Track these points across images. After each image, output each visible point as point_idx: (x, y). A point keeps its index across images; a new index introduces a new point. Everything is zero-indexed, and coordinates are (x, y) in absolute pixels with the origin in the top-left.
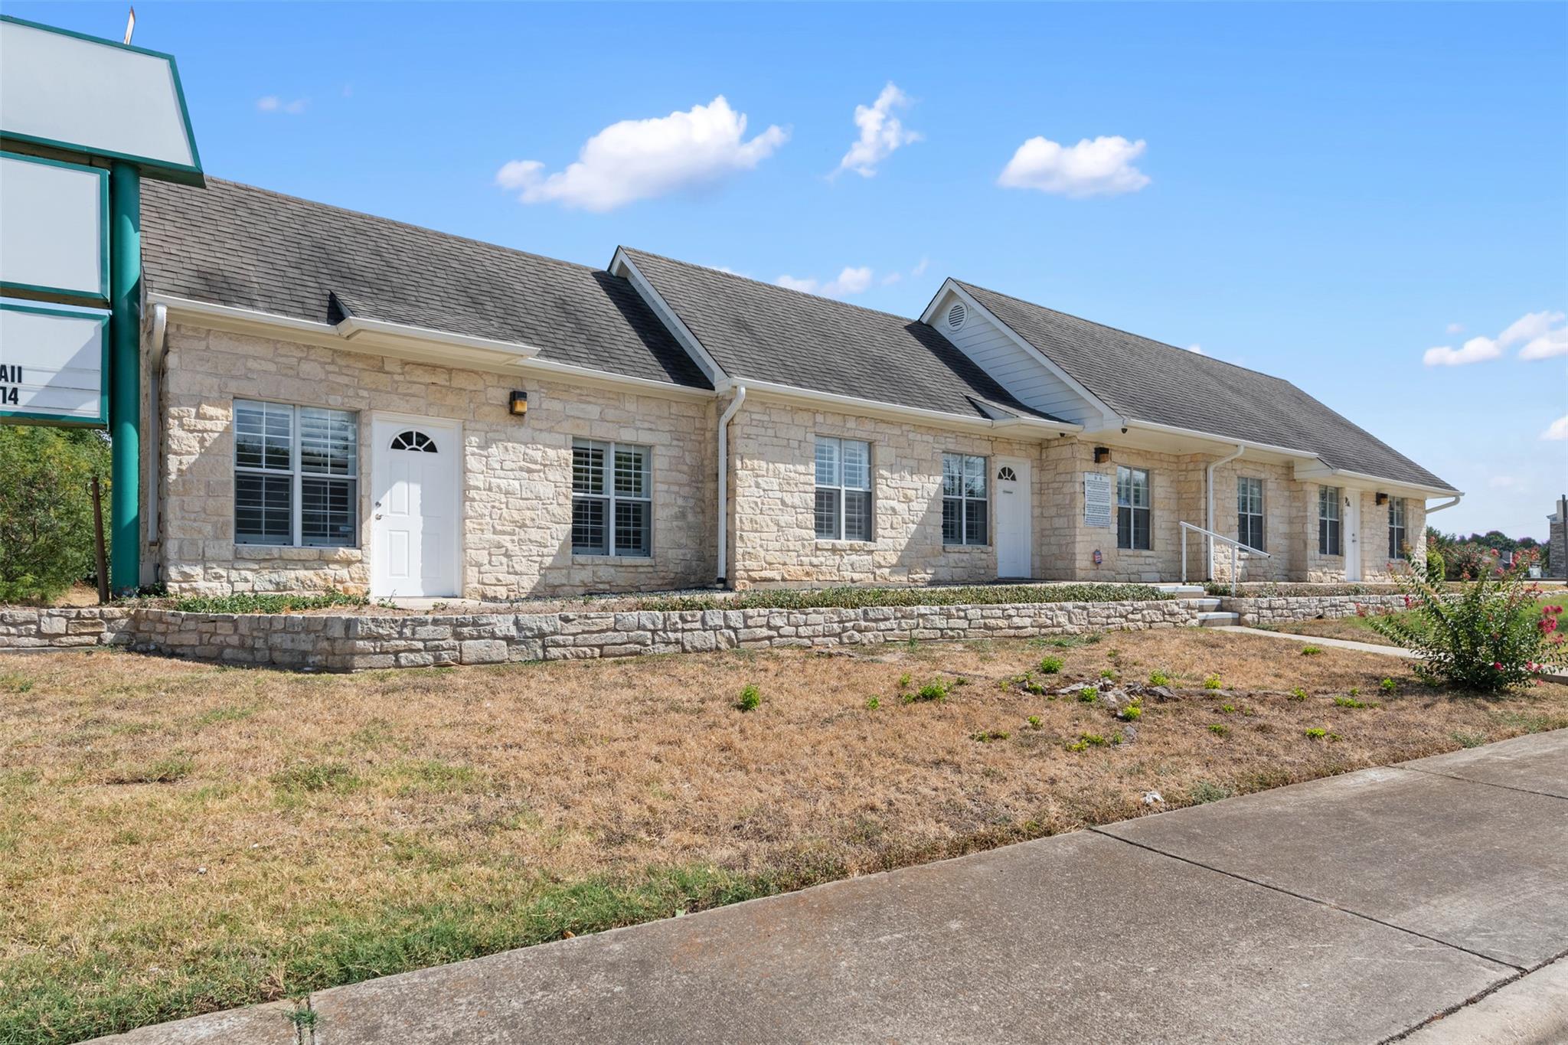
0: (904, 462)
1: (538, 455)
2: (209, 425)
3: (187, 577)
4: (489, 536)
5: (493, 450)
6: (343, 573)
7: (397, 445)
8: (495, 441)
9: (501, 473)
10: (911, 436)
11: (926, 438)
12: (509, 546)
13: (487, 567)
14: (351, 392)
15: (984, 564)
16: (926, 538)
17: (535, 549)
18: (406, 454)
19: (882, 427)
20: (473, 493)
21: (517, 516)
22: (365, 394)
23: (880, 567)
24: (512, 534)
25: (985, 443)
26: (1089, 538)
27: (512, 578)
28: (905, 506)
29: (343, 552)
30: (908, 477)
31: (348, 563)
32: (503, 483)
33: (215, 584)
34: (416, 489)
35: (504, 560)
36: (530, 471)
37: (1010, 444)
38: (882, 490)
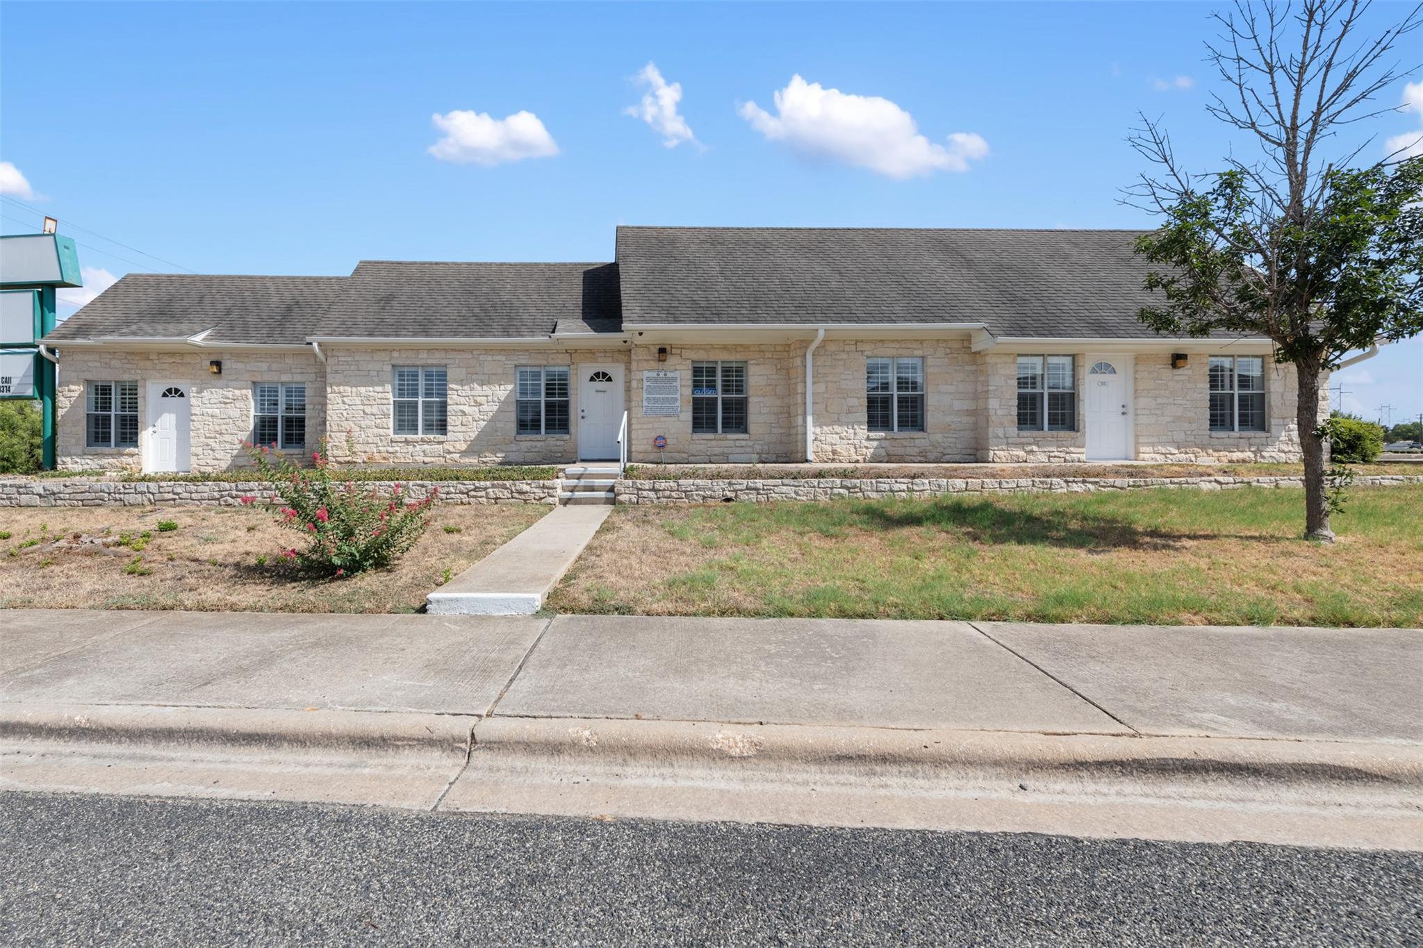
0: (474, 377)
1: (230, 395)
2: (72, 394)
3: (64, 463)
4: (203, 439)
5: (205, 394)
6: (130, 460)
7: (164, 395)
8: (205, 389)
9: (209, 406)
10: (481, 358)
11: (497, 358)
12: (214, 445)
13: (202, 456)
14: (133, 372)
15: (561, 449)
16: (496, 431)
17: (228, 446)
18: (169, 399)
19: (451, 355)
20: (193, 418)
21: (217, 428)
22: (139, 372)
23: (450, 453)
24: (216, 438)
25: (561, 356)
26: (650, 426)
27: (215, 462)
28: (476, 409)
29: (132, 450)
30: (479, 388)
31: (132, 455)
32: (210, 411)
33: (75, 466)
34: (173, 416)
35: (211, 452)
36: (225, 403)
37: (594, 353)
38: (452, 398)
